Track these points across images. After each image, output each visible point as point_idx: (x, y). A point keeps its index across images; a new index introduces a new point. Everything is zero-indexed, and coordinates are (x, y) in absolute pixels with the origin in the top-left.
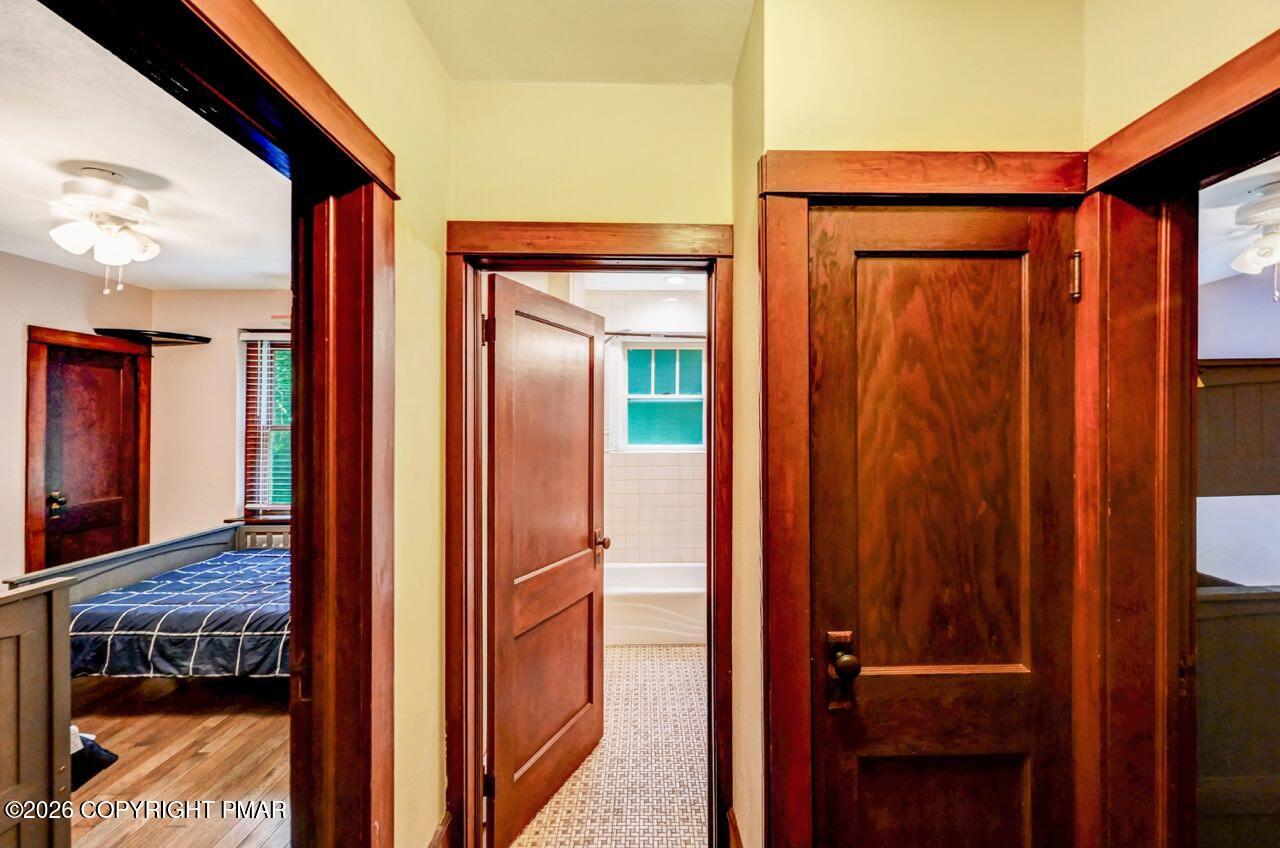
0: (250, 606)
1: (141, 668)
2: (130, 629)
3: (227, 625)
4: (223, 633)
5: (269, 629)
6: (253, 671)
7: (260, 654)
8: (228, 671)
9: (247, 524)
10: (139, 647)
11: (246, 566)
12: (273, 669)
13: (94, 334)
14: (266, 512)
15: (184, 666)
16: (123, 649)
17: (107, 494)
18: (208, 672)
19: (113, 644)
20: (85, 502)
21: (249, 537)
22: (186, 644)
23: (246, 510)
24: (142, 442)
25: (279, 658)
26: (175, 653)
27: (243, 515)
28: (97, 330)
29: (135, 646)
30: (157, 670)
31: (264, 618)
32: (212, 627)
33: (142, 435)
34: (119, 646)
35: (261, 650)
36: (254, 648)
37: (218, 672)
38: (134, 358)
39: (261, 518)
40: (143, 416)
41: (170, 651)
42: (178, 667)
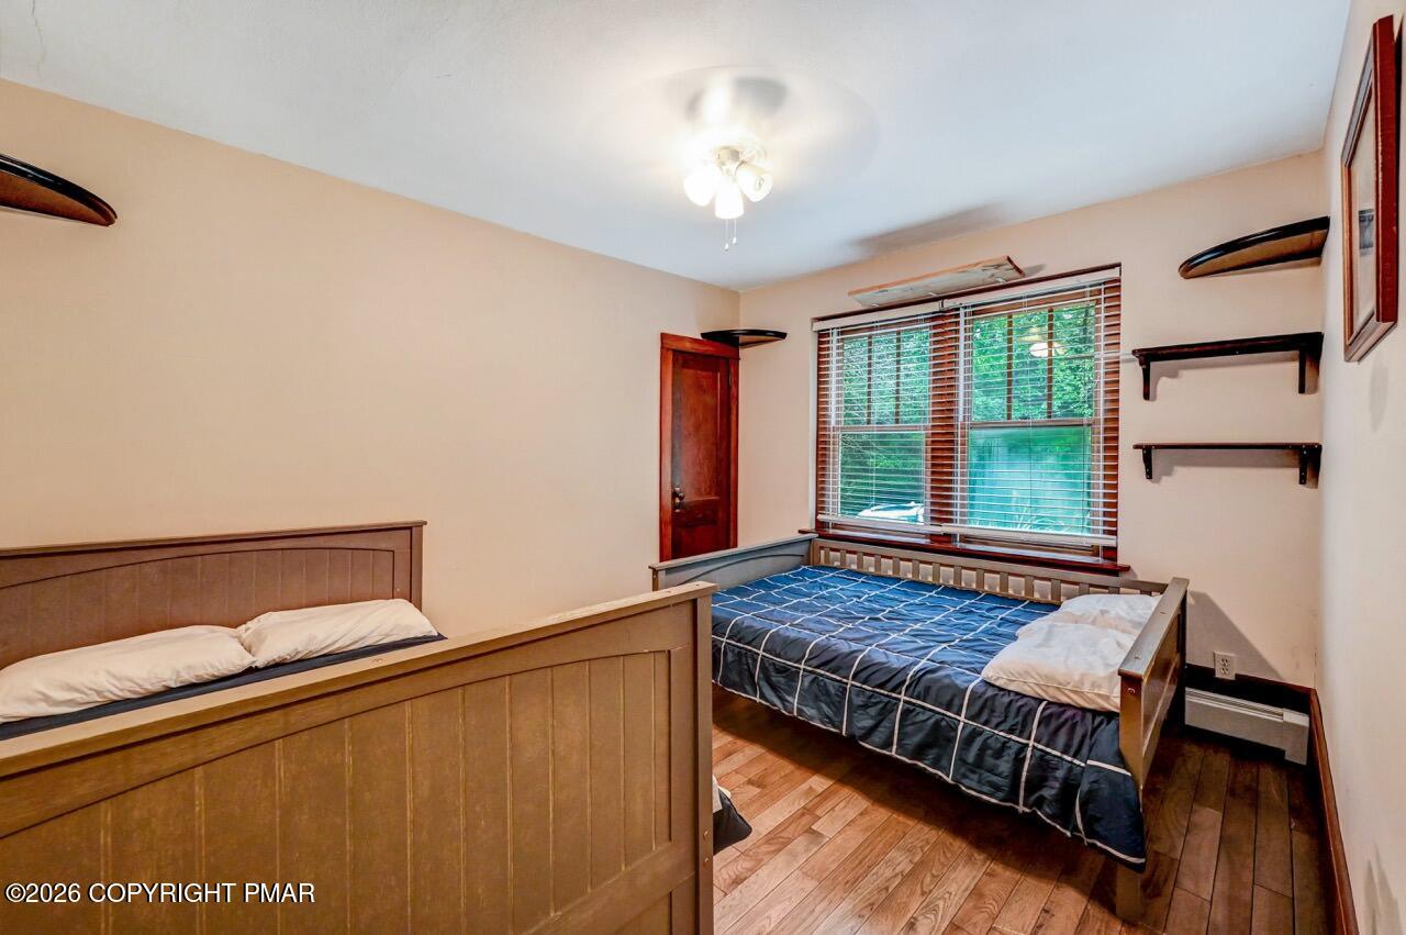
0: (854, 646)
1: (748, 688)
2: (739, 641)
3: (832, 665)
4: (828, 674)
5: (881, 686)
6: (865, 737)
7: (872, 718)
8: (834, 727)
9: (820, 537)
10: (747, 664)
11: (827, 587)
12: (887, 744)
13: (700, 338)
14: (836, 526)
15: (788, 701)
16: (733, 662)
17: (709, 494)
18: (812, 718)
19: (725, 653)
20: (697, 499)
21: (822, 552)
22: (790, 675)
23: (817, 520)
24: (733, 445)
25: (896, 732)
26: (779, 682)
27: (814, 527)
28: (703, 335)
29: (744, 660)
30: (763, 696)
31: (874, 669)
32: (815, 662)
33: (733, 439)
34: (730, 657)
35: (873, 711)
36: (865, 706)
37: (823, 723)
38: (727, 359)
39: (831, 531)
40: (733, 418)
41: (775, 678)
42: (783, 700)
